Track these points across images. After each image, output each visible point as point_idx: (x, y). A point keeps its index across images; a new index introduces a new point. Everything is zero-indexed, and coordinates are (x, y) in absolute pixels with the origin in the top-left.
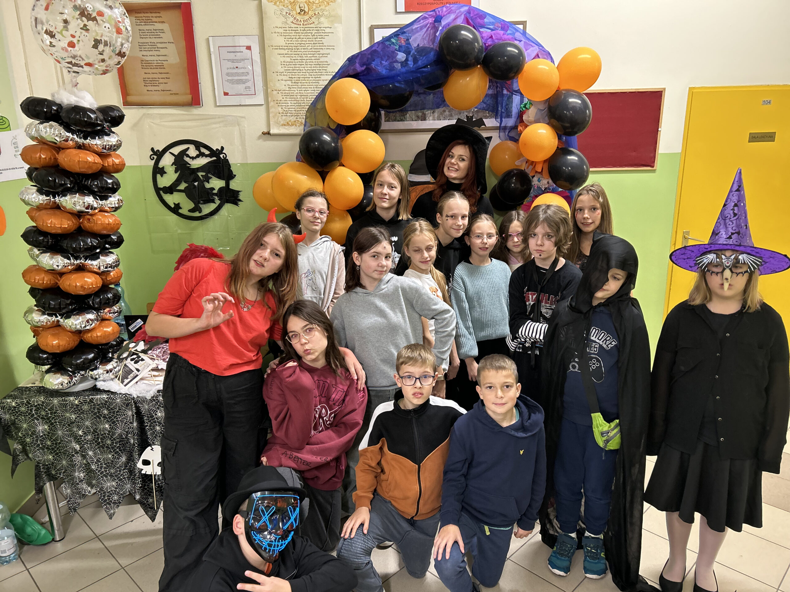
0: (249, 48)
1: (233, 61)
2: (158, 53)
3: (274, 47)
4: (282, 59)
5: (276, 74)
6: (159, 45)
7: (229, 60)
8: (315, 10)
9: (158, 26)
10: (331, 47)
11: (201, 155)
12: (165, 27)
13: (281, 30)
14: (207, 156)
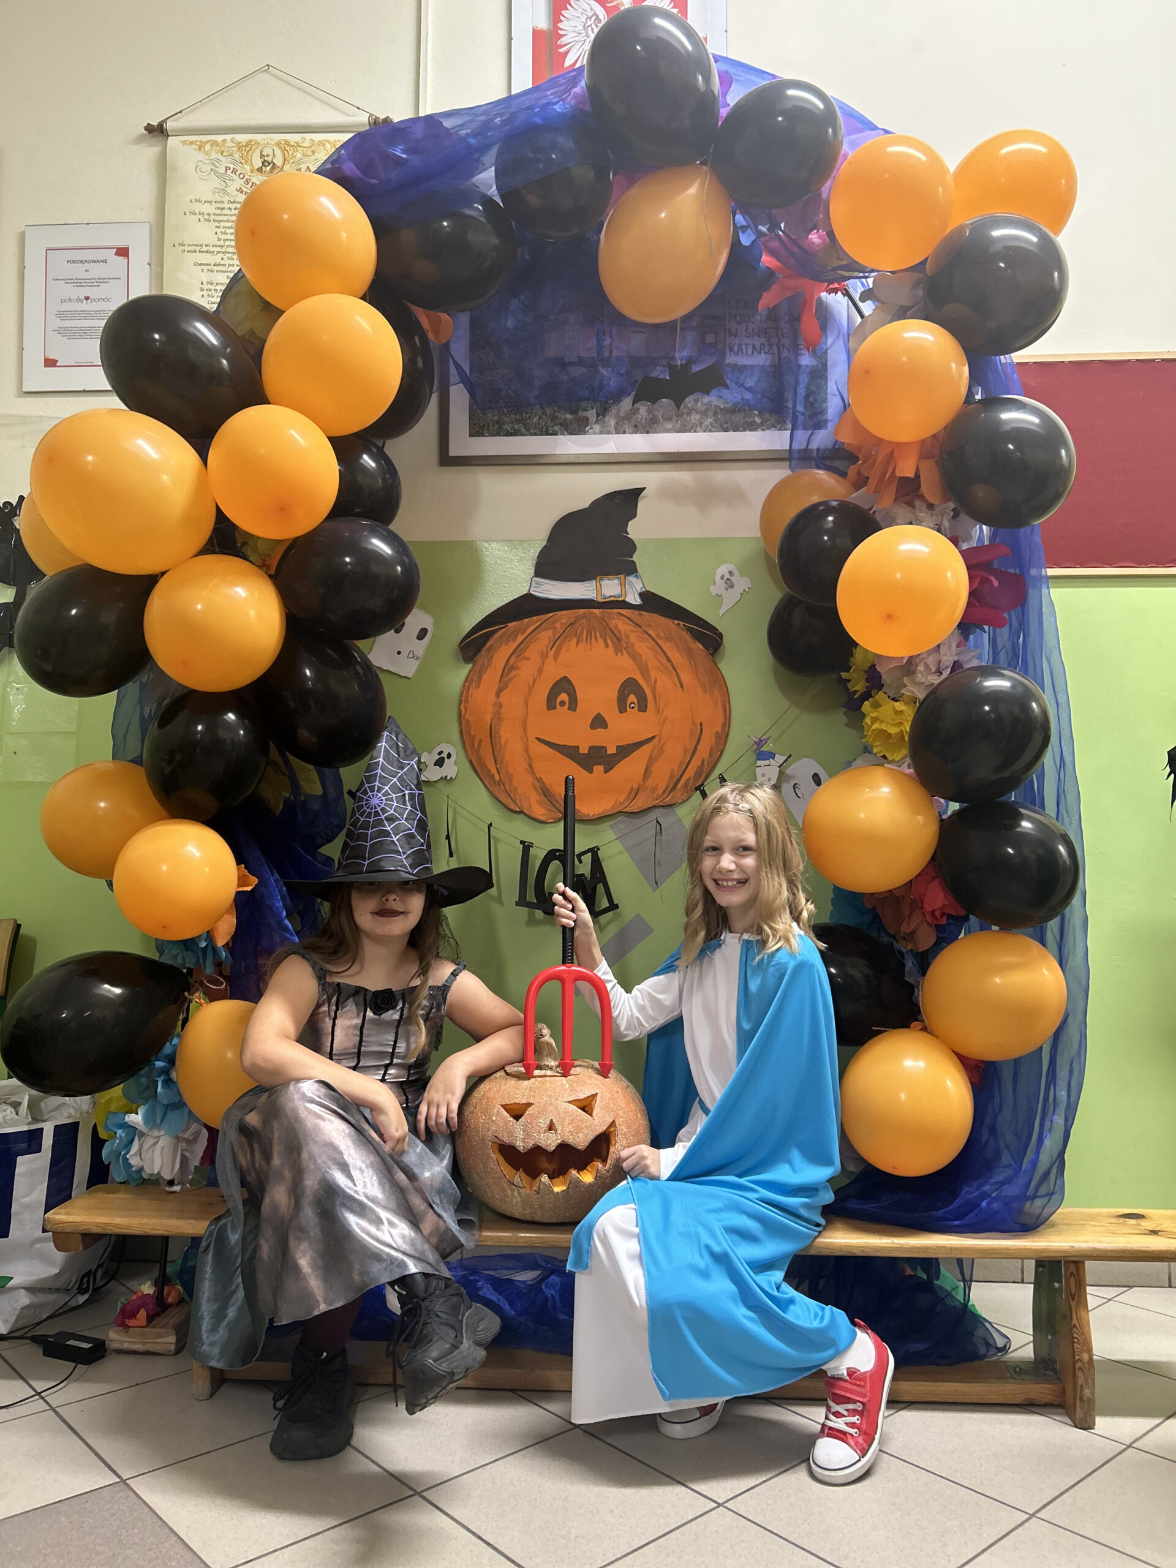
0: (123, 252)
3: (187, 248)
4: (205, 277)
13: (207, 208)
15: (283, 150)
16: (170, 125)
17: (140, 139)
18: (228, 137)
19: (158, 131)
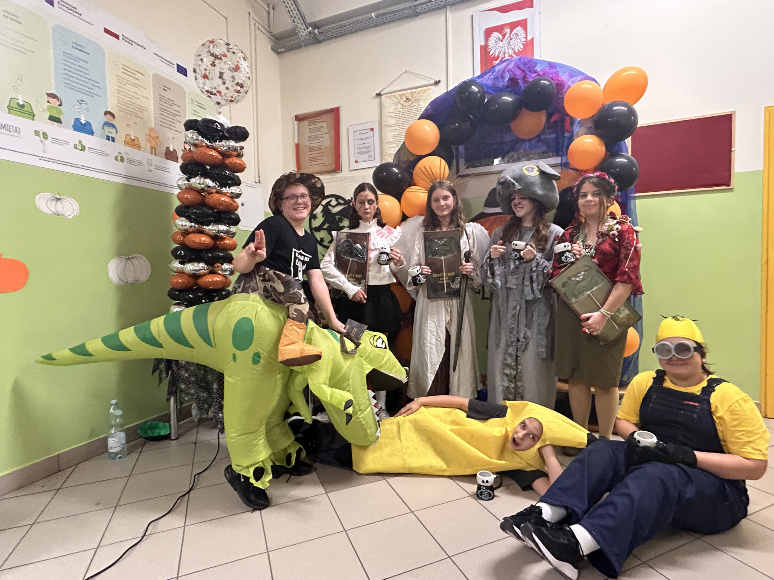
0: (372, 130)
1: (361, 139)
2: (318, 141)
6: (319, 136)
7: (359, 139)
8: (416, 97)
9: (320, 124)
11: (339, 204)
12: (324, 125)
13: (393, 114)
14: (342, 204)
15: (411, 95)
16: (382, 93)
17: (374, 98)
18: (397, 93)
19: (379, 95)
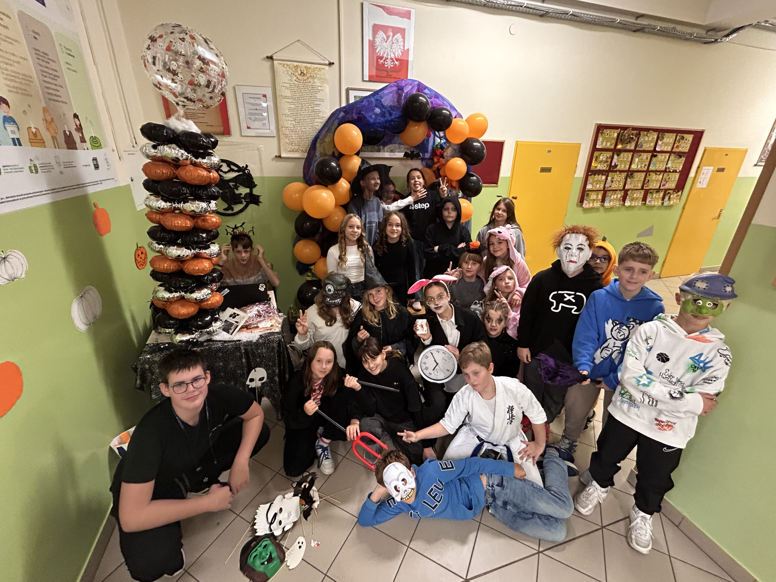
0: (265, 96)
1: (253, 104)
3: (283, 97)
4: (289, 106)
5: (284, 116)
7: (250, 104)
8: (310, 73)
10: (323, 100)
11: (231, 170)
13: (288, 85)
14: (235, 171)
15: (306, 69)
16: (274, 57)
18: (291, 63)
19: (271, 58)
